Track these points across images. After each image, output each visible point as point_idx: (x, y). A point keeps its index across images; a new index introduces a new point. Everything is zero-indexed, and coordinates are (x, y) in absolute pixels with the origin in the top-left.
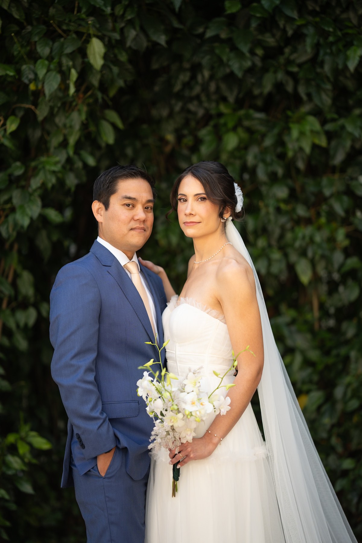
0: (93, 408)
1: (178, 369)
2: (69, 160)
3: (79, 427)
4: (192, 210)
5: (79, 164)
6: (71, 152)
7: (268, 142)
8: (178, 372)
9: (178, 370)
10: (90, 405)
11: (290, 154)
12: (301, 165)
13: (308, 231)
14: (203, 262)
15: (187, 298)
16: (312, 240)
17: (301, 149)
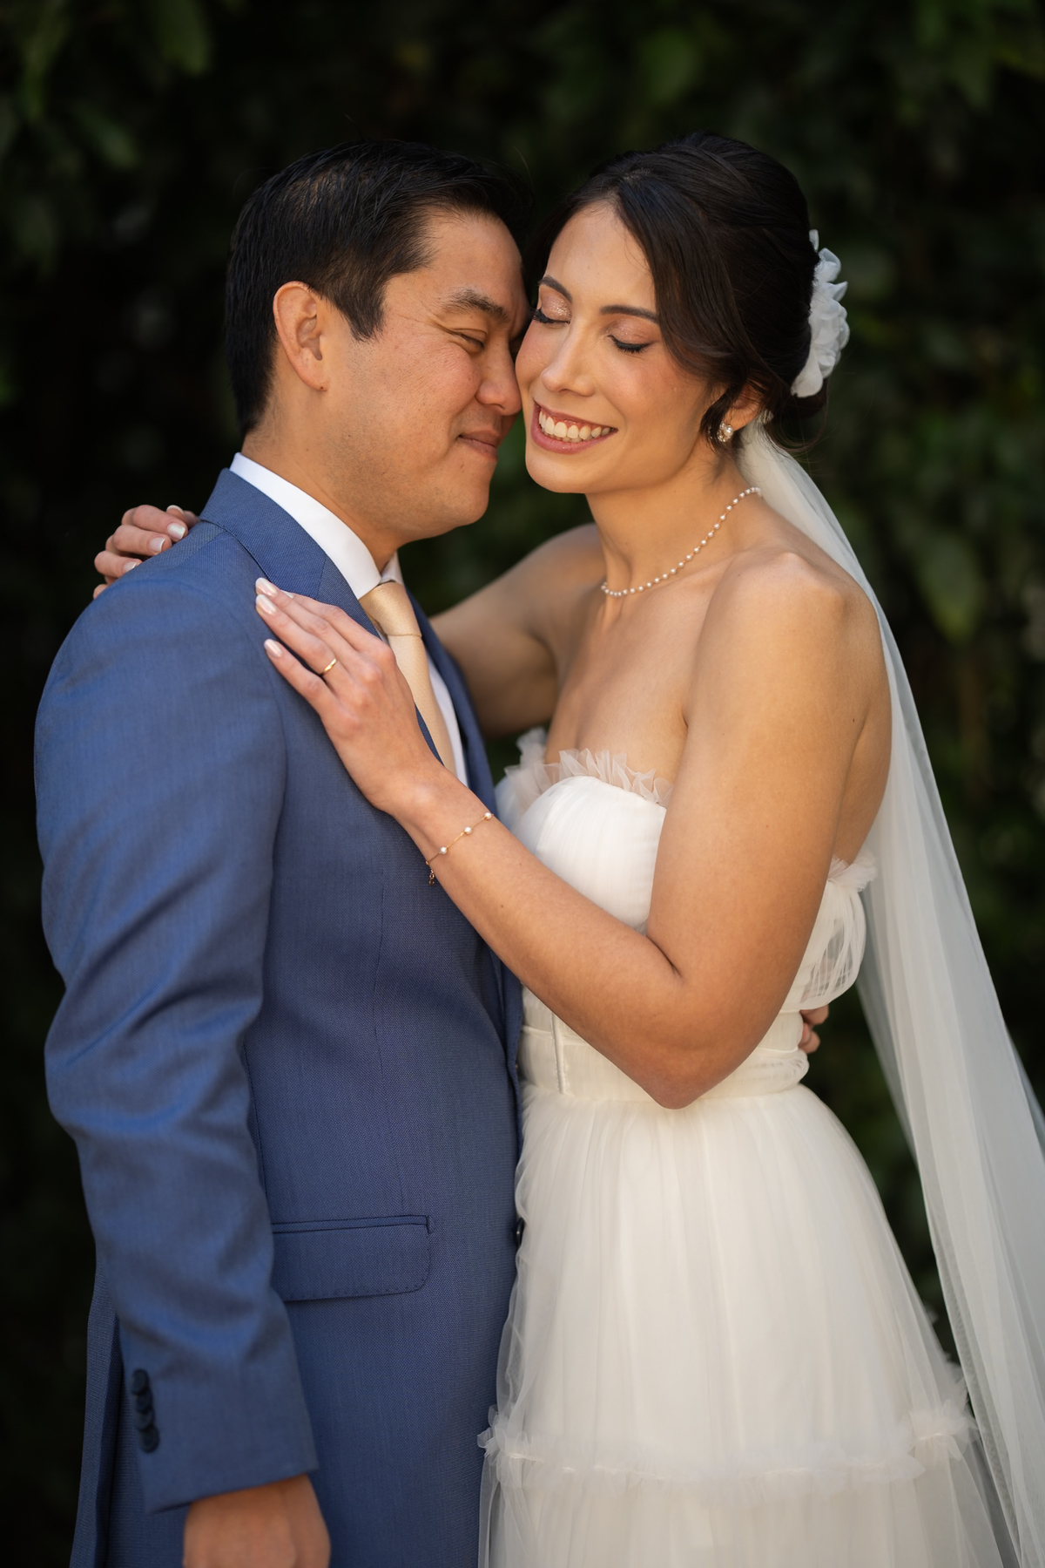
0: (232, 1258)
1: (562, 1065)
2: (26, 142)
3: (152, 1338)
4: (577, 371)
5: (68, 162)
6: (34, 107)
7: (818, 66)
8: (559, 1077)
9: (562, 1070)
10: (217, 1242)
11: (909, 111)
12: (946, 159)
13: (972, 427)
14: (637, 591)
15: (587, 754)
16: (989, 468)
17: (953, 93)
